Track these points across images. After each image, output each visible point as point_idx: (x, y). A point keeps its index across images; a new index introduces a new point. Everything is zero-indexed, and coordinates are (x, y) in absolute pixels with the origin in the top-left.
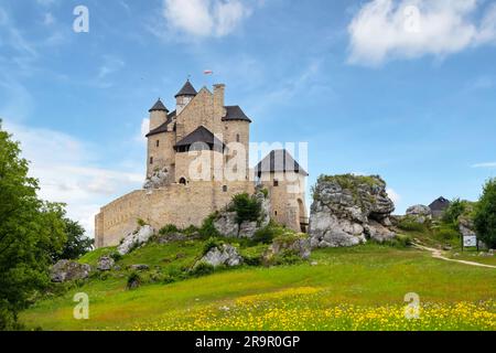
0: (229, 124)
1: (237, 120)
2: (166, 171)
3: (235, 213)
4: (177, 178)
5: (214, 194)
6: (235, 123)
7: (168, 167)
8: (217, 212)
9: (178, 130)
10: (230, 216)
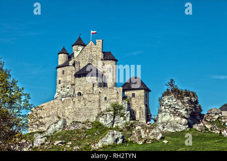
0: (105, 62)
1: (110, 60)
2: (68, 88)
3: (111, 112)
4: (76, 92)
5: (99, 102)
6: (109, 62)
7: (69, 86)
8: (102, 112)
9: (76, 65)
10: (109, 114)
